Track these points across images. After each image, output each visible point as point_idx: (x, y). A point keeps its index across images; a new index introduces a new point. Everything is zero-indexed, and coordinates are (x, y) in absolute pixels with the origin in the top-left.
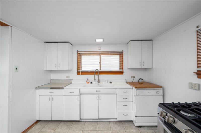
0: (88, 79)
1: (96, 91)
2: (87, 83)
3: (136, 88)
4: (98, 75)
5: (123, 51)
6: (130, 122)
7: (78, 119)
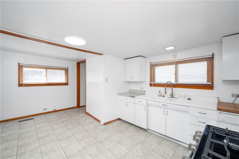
0: (160, 92)
2: (159, 96)
4: (171, 88)
5: (213, 54)
7: (146, 128)
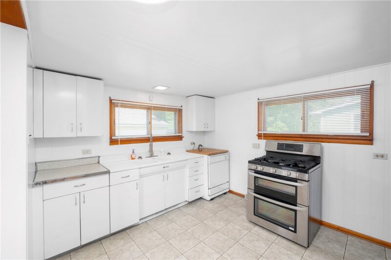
0: (133, 152)
1: (164, 167)
2: (132, 159)
3: (210, 155)
5: (182, 106)
6: (199, 201)
